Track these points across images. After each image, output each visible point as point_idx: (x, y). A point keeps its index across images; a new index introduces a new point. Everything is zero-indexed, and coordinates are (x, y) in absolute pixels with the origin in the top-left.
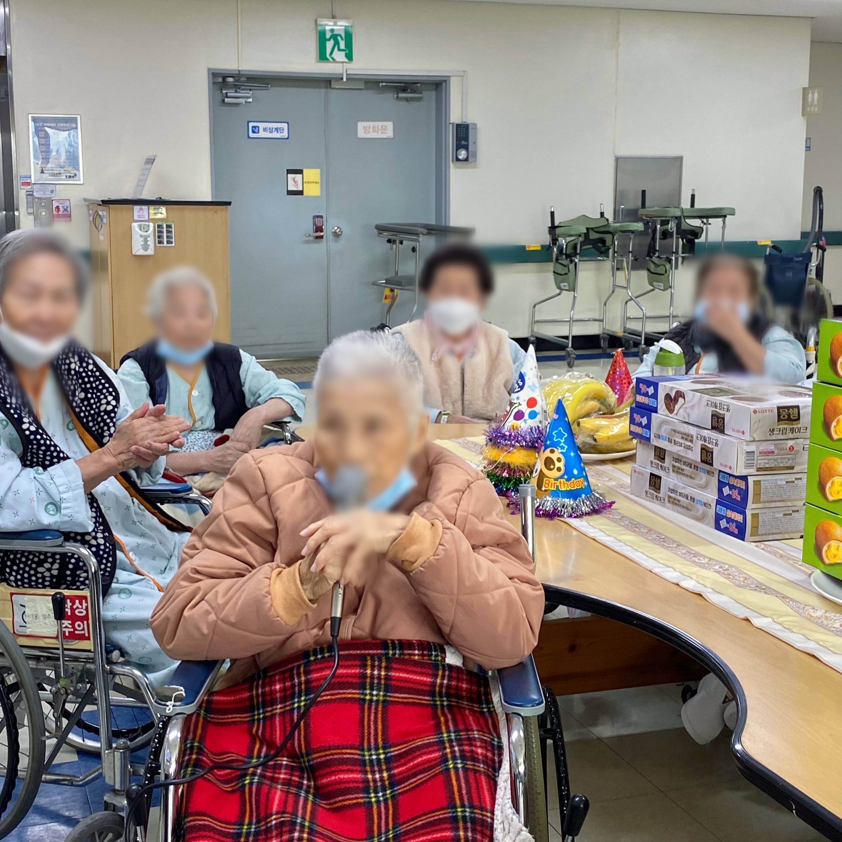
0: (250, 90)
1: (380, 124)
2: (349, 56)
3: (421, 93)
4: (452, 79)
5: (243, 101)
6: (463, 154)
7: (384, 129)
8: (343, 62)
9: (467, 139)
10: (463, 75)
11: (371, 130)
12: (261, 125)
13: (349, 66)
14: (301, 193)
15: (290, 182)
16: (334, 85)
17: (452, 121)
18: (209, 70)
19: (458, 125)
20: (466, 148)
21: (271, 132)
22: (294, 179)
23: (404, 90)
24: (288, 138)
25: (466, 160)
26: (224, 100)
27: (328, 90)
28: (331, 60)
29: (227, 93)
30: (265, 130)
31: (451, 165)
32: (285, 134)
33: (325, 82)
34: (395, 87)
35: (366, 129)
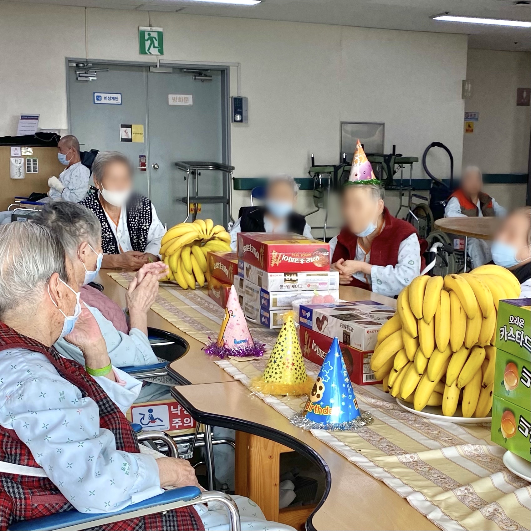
0: (95, 72)
1: (184, 96)
2: (161, 52)
3: (211, 76)
4: (231, 68)
5: (91, 78)
6: (238, 118)
7: (187, 99)
8: (157, 55)
9: (241, 108)
10: (239, 65)
11: (178, 100)
12: (103, 95)
13: (161, 57)
14: (129, 140)
15: (123, 133)
16: (152, 69)
17: (231, 96)
18: (66, 58)
19: (235, 98)
20: (241, 114)
21: (110, 99)
22: (125, 131)
23: (200, 74)
24: (121, 104)
25: (241, 121)
26: (77, 79)
27: (148, 73)
28: (149, 53)
29: (79, 74)
30: (105, 98)
31: (231, 123)
32: (119, 101)
33: (147, 67)
34: (193, 72)
35: (174, 99)
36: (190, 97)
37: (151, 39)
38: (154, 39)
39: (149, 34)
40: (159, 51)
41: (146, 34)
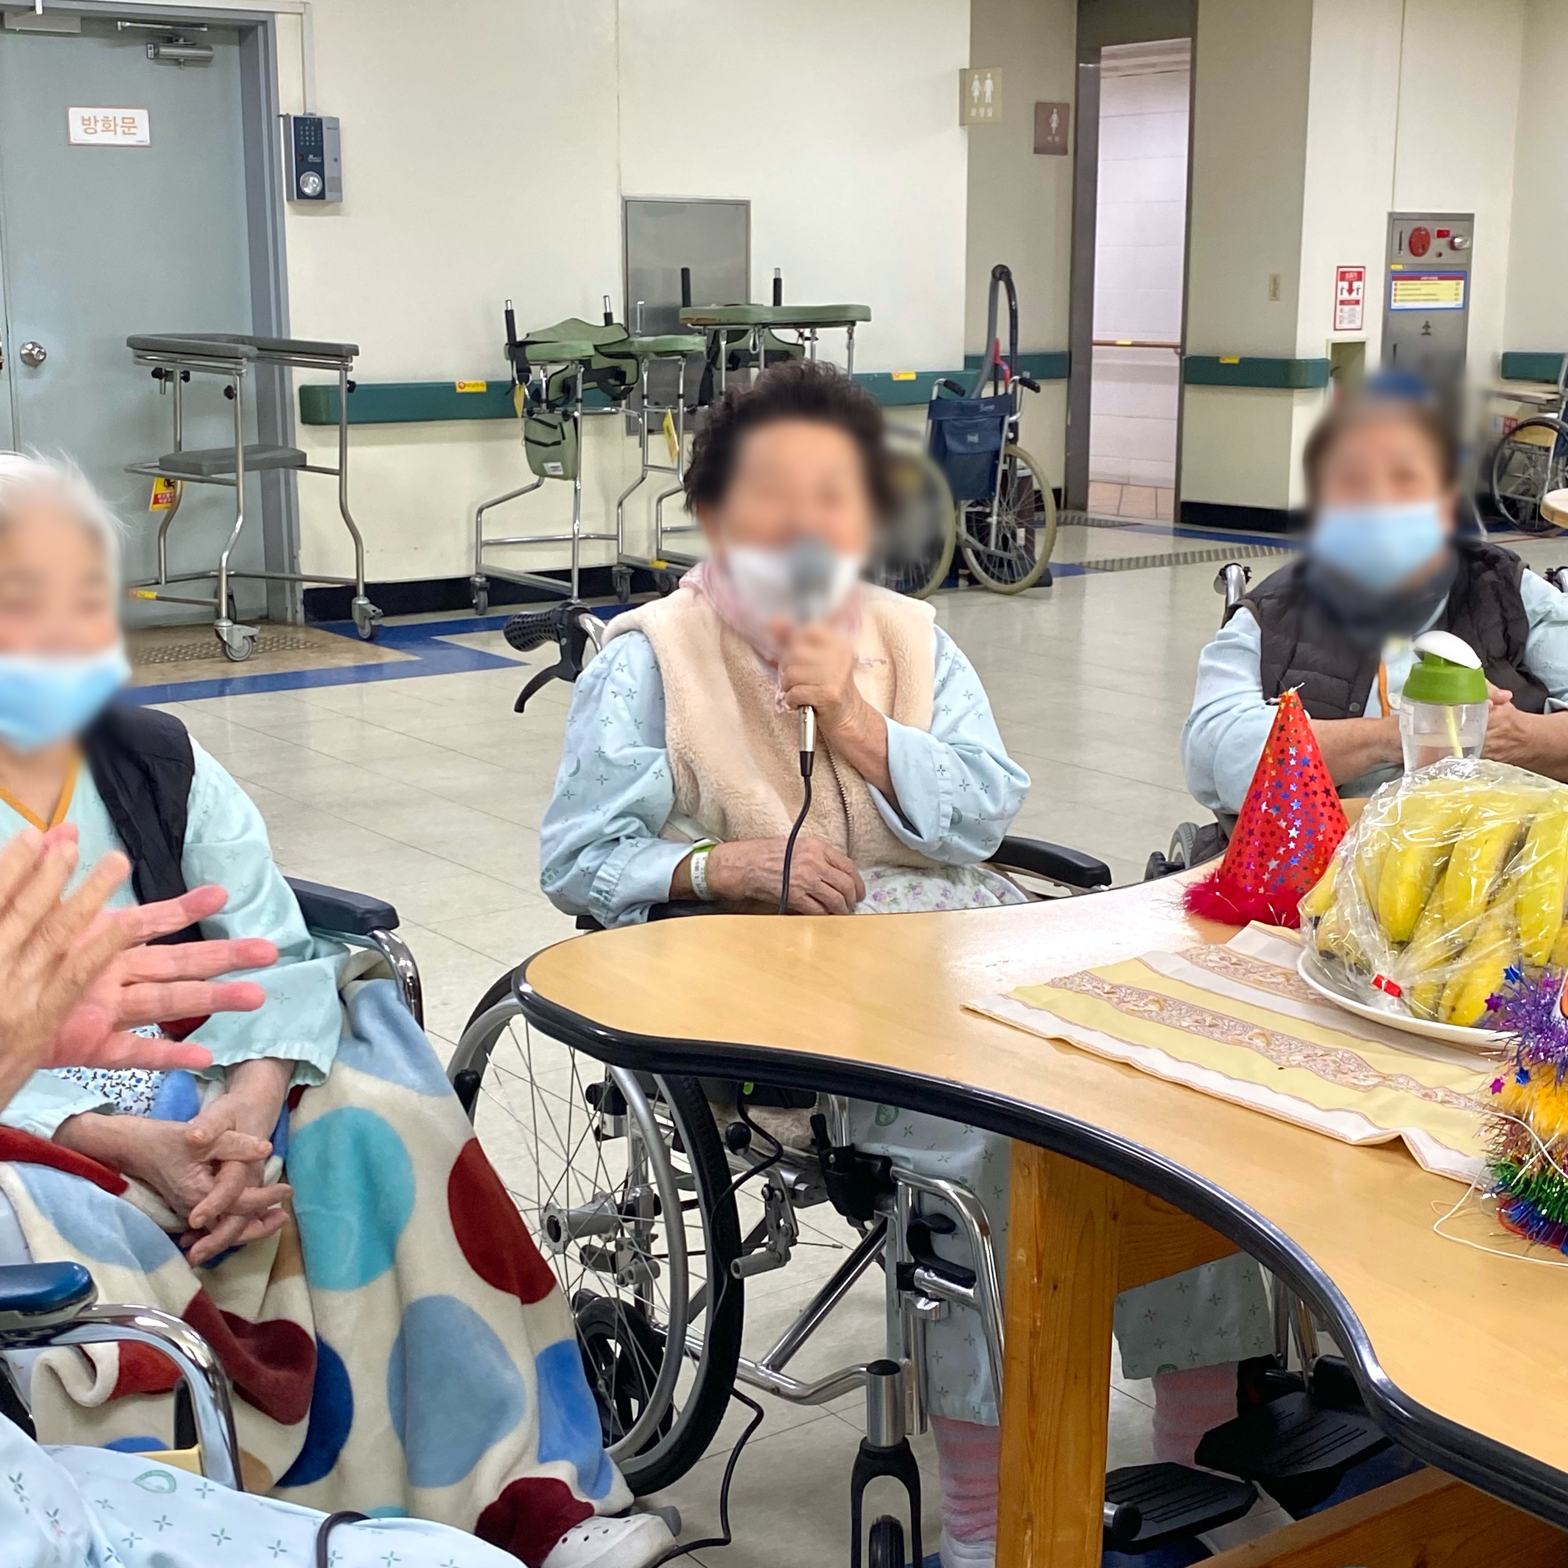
1: (120, 113)
3: (209, 48)
4: (279, 17)
6: (311, 184)
7: (130, 124)
9: (319, 152)
10: (302, 10)
11: (99, 127)
16: (14, 23)
17: (281, 113)
19: (296, 120)
20: (319, 170)
23: (170, 40)
25: (321, 196)
27: (1, 35)
34: (152, 32)
35: (89, 125)
36: (141, 117)
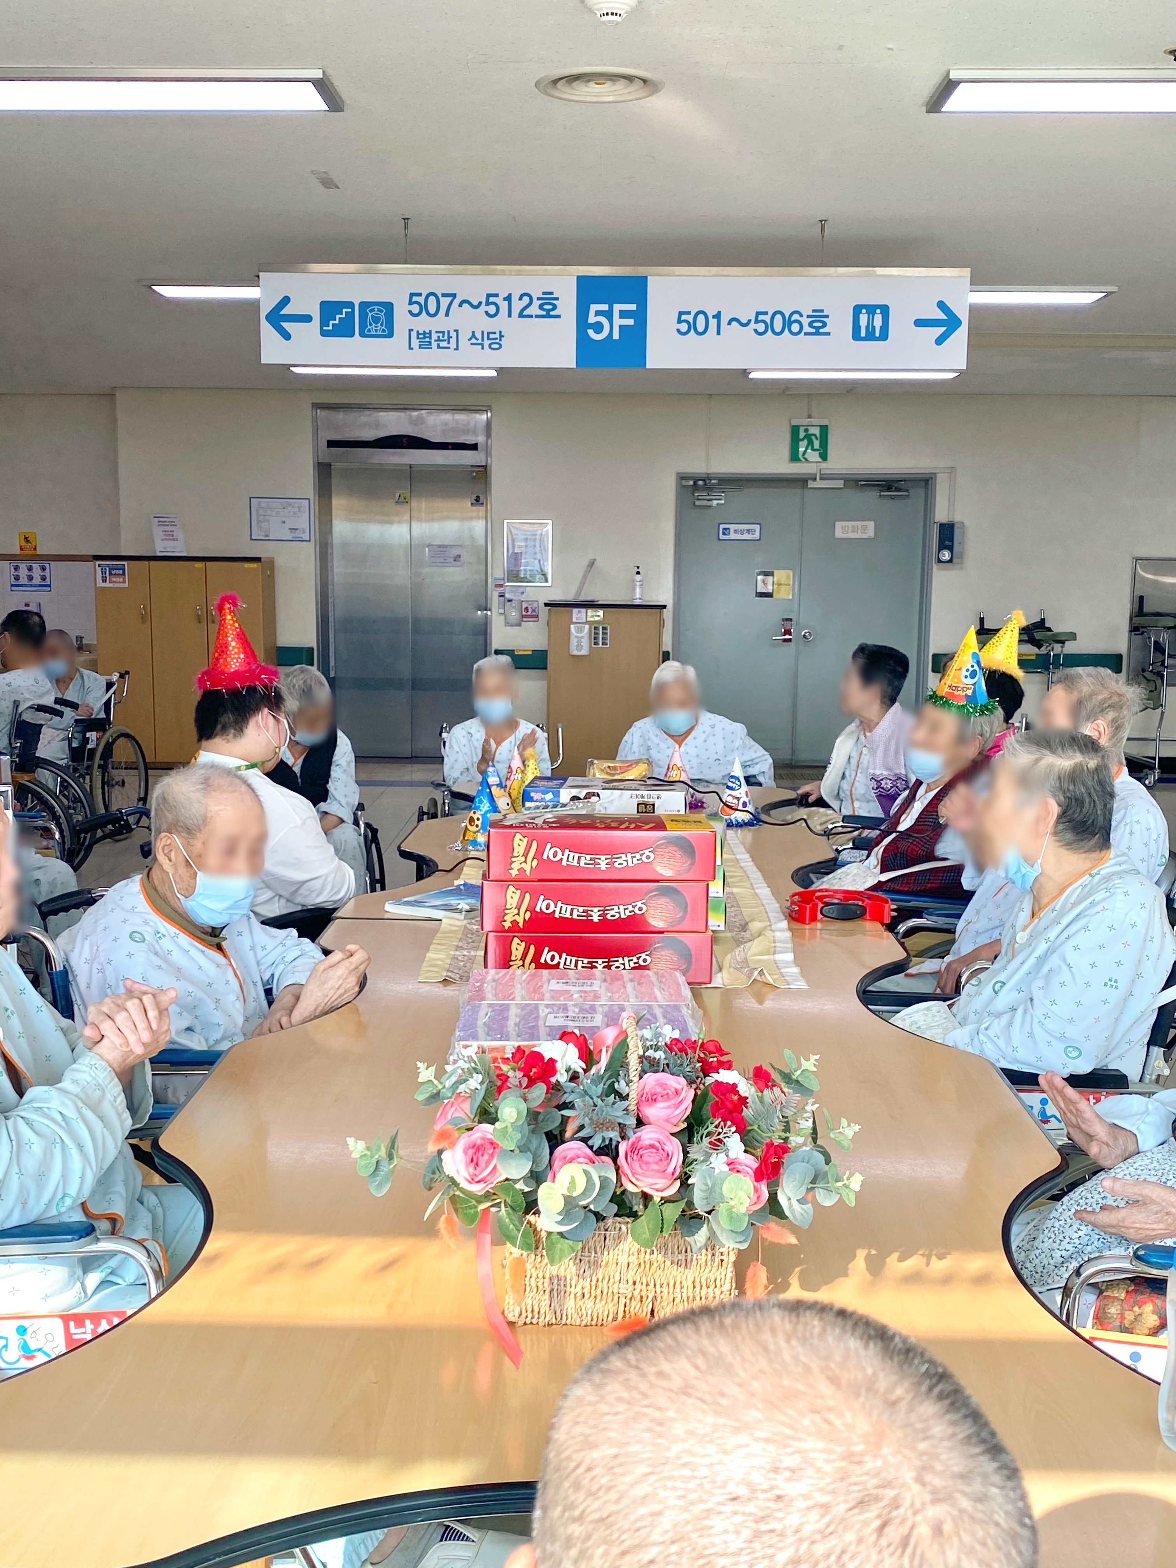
0: (723, 492)
1: (860, 524)
2: (824, 457)
3: (908, 491)
4: (939, 476)
5: (715, 503)
6: (946, 555)
7: (865, 528)
8: (817, 462)
9: (952, 540)
10: (952, 470)
11: (850, 530)
12: (732, 527)
13: (824, 465)
14: (769, 595)
15: (760, 584)
16: (811, 484)
17: (936, 520)
18: (678, 474)
19: (942, 526)
20: (951, 549)
21: (742, 533)
22: (763, 582)
23: (889, 488)
24: (759, 540)
25: (950, 561)
26: (693, 503)
27: (803, 490)
28: (804, 460)
29: (698, 496)
30: (736, 531)
31: (935, 567)
32: (757, 536)
33: (801, 482)
34: (877, 485)
35: (843, 530)
37: (809, 437)
38: (813, 438)
39: (806, 430)
40: (821, 456)
41: (802, 429)
